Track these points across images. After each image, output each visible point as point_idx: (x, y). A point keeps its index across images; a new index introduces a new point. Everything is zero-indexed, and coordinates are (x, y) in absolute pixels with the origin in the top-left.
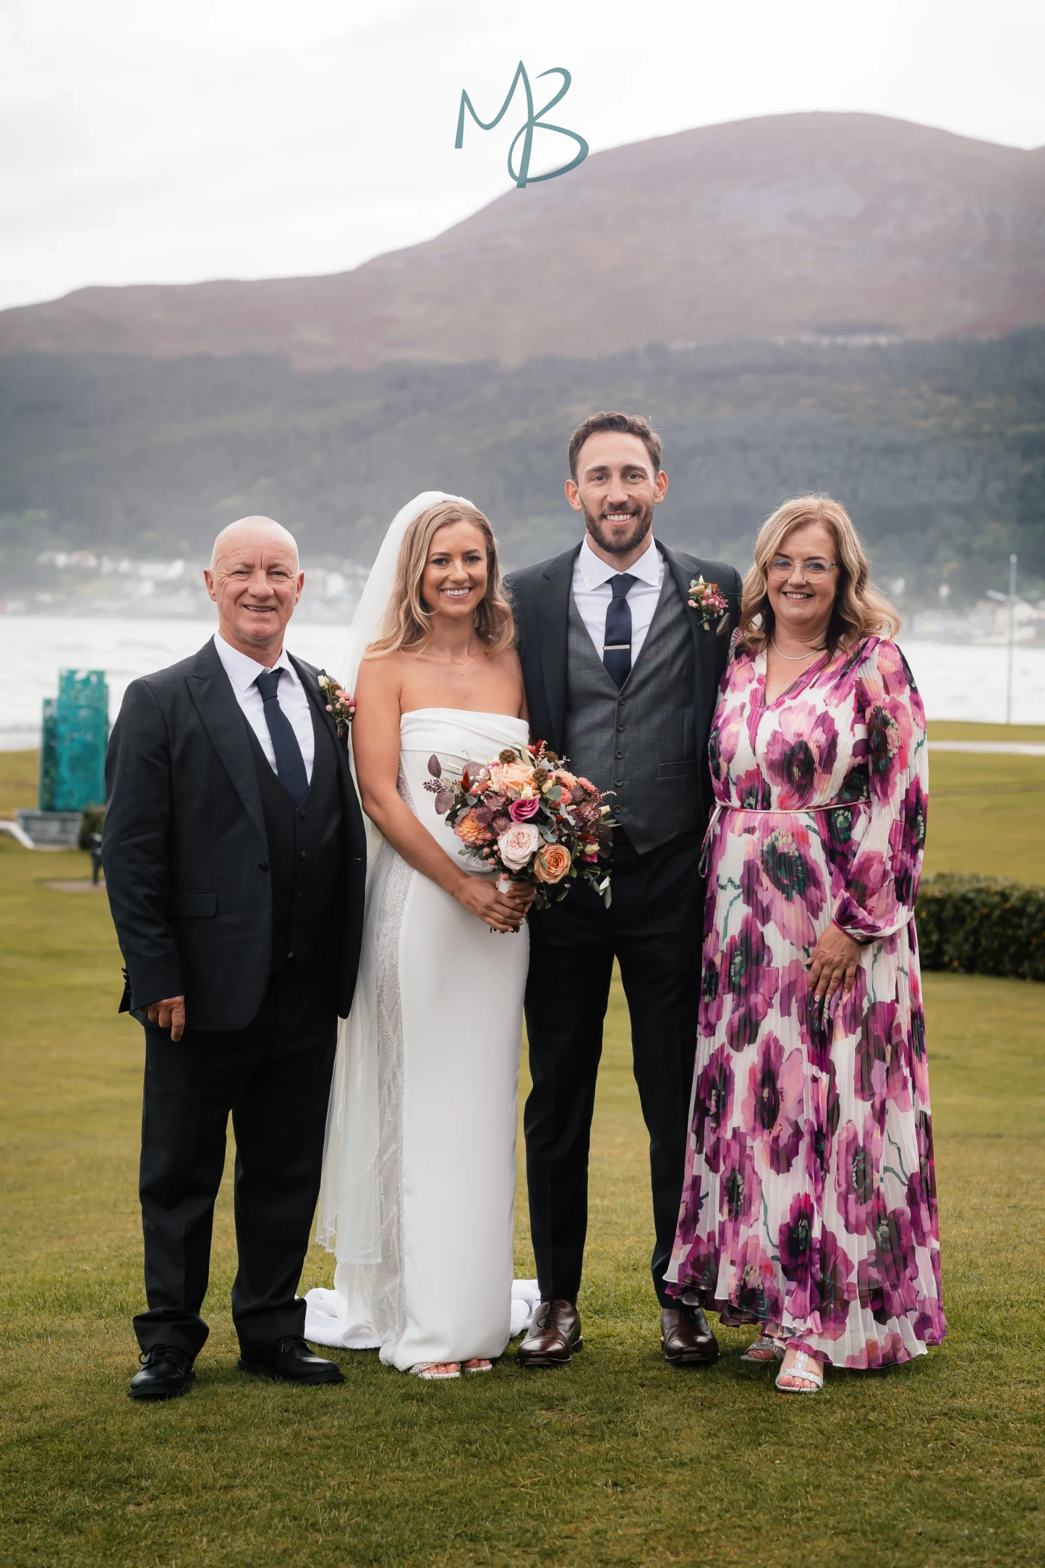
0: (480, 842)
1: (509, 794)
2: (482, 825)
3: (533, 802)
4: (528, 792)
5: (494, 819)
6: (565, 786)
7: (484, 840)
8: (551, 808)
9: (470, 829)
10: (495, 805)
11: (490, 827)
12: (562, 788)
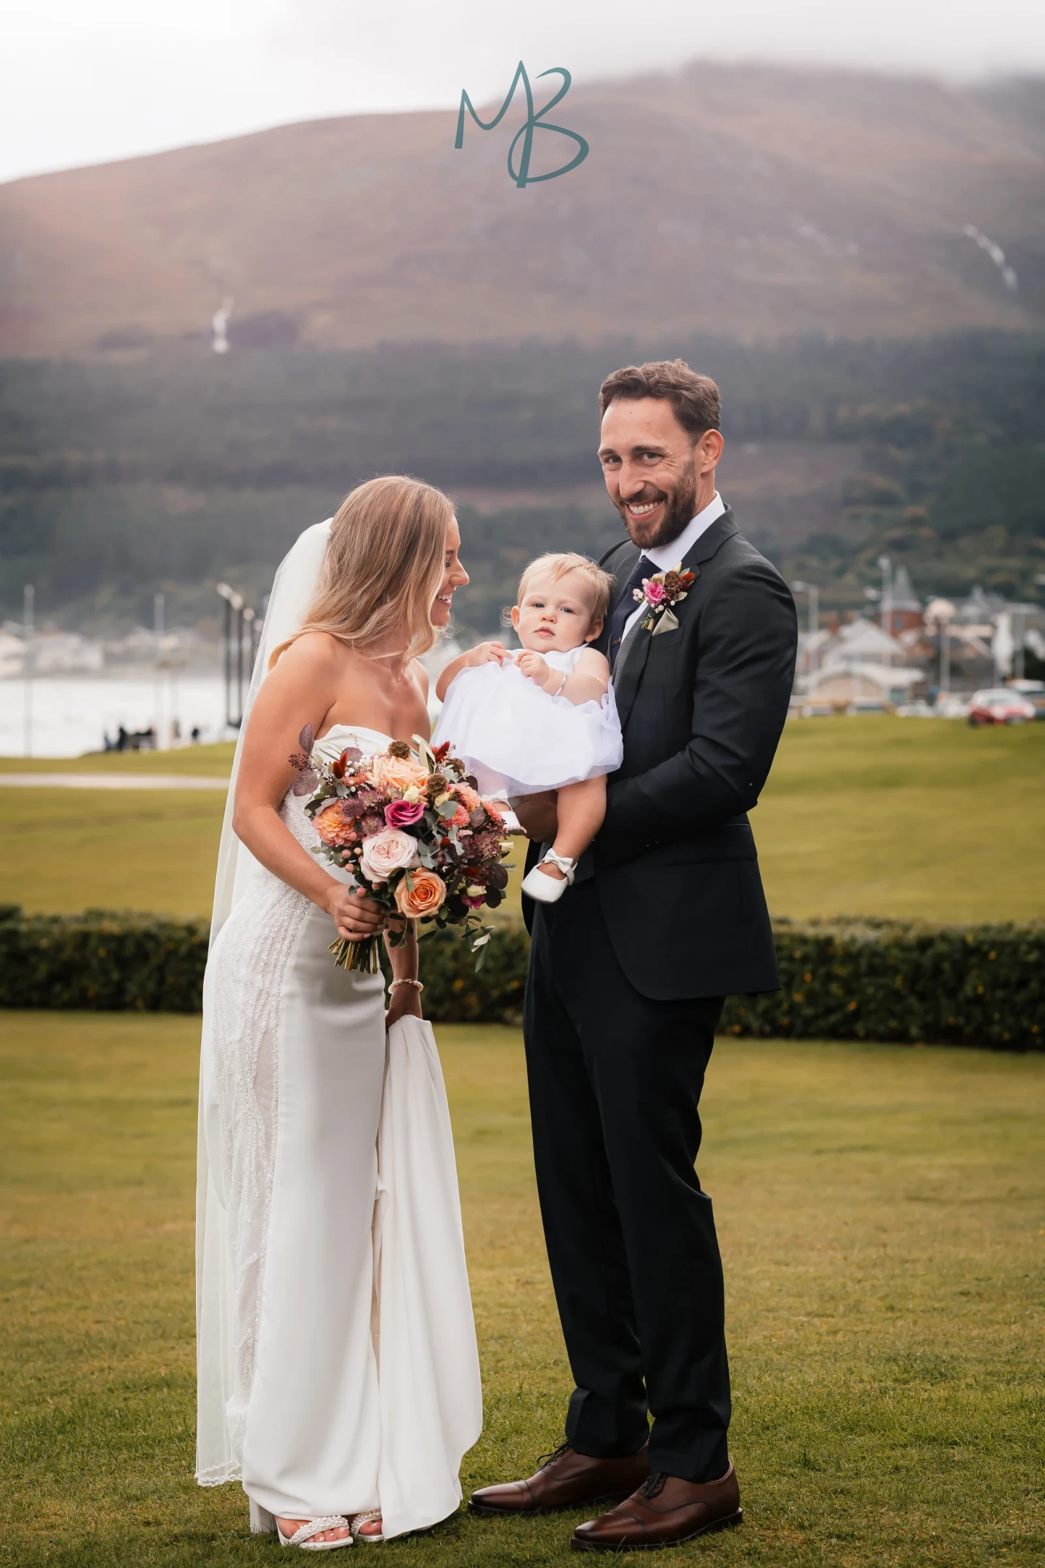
0: (340, 842)
1: (389, 791)
2: (348, 819)
3: (416, 807)
4: (413, 794)
5: (364, 816)
6: (464, 804)
7: (346, 840)
8: (440, 827)
9: (331, 822)
10: (368, 801)
11: (356, 824)
12: (460, 807)
